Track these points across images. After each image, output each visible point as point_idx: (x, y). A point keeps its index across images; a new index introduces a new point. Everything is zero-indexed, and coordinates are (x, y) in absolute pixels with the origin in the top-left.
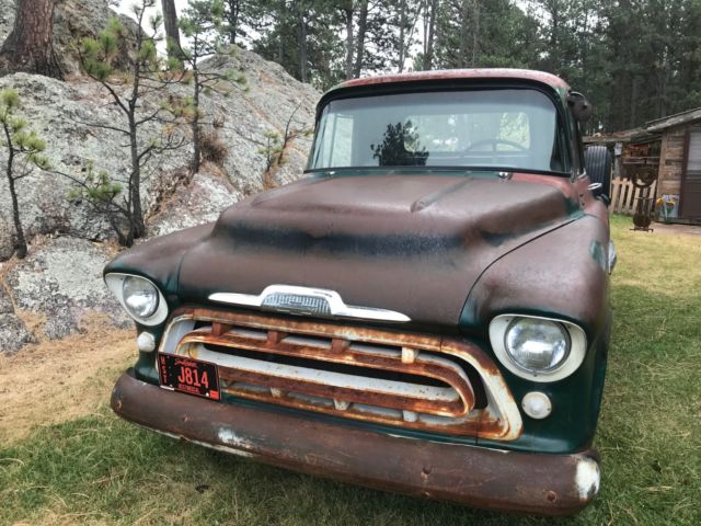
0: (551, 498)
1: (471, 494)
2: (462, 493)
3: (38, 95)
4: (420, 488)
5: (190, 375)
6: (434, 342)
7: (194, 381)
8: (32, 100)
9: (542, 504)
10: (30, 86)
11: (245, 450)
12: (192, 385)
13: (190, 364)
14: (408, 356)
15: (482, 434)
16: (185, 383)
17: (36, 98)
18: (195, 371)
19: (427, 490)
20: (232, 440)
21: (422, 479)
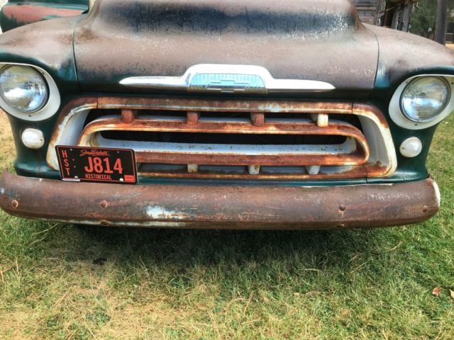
0: (425, 211)
1: (376, 218)
2: (369, 219)
4: (338, 222)
5: (100, 164)
6: (347, 106)
7: (105, 168)
9: (420, 215)
11: (178, 221)
12: (103, 173)
13: (98, 153)
14: (323, 120)
15: (370, 174)
16: (94, 172)
18: (107, 160)
19: (343, 223)
20: (163, 215)
21: (340, 215)
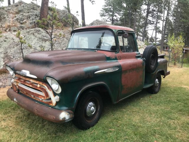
2: (40, 115)
3: (38, 32)
5: (15, 87)
8: (37, 33)
10: (37, 30)
11: (16, 102)
14: (39, 86)
17: (38, 33)
21: (36, 111)
